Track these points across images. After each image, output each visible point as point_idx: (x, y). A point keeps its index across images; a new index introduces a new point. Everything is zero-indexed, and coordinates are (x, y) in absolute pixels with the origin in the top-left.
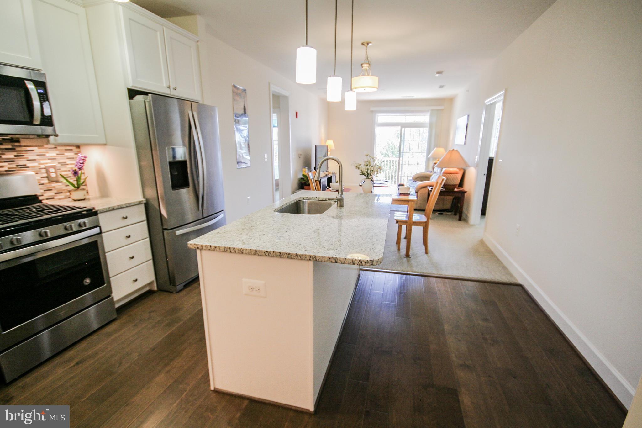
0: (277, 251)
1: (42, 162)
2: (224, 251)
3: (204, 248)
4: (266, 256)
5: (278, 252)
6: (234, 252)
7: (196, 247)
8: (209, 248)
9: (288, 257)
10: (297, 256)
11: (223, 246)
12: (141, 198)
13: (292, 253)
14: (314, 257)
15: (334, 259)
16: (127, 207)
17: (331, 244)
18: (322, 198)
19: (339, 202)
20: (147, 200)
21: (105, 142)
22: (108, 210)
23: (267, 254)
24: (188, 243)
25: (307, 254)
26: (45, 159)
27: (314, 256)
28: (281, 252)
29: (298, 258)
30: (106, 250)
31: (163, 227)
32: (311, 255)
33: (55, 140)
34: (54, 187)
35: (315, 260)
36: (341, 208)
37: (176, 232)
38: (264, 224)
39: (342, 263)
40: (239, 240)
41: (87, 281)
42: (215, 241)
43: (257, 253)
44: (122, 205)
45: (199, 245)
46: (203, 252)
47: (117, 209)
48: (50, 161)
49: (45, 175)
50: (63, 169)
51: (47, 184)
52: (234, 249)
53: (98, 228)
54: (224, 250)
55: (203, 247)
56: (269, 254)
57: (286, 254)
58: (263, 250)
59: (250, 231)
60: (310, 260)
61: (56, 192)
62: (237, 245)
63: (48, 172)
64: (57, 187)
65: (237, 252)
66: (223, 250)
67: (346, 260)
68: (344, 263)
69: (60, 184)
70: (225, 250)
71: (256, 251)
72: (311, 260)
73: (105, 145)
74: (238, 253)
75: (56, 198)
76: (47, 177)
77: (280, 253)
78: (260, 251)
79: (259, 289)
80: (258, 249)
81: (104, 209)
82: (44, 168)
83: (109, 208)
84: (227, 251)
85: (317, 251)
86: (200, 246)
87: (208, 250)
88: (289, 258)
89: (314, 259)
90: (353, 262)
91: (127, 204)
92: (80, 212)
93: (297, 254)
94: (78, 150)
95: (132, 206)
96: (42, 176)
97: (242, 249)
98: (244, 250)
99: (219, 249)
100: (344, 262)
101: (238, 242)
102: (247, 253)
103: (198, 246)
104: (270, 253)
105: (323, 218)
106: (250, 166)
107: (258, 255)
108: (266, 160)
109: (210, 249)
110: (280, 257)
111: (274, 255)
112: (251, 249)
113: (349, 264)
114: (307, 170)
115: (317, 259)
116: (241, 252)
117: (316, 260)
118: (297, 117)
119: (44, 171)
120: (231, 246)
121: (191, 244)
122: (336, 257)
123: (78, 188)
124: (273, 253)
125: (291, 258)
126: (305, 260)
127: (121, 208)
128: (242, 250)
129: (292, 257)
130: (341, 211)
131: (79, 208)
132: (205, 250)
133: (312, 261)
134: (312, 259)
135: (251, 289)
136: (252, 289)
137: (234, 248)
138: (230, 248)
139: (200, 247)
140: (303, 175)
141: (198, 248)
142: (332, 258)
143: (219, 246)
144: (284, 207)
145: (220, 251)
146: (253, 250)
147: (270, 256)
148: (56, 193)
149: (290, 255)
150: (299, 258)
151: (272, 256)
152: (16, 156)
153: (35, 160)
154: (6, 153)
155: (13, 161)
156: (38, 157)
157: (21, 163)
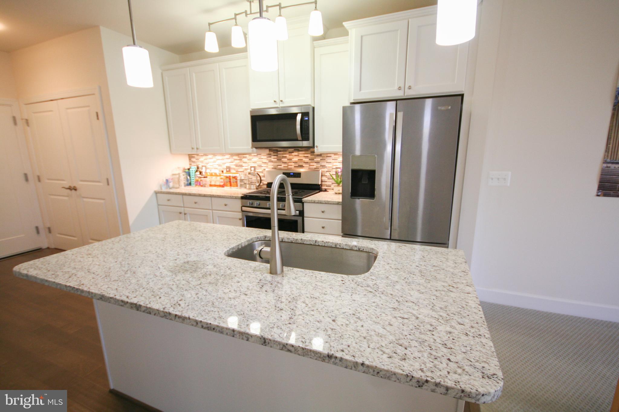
1: (335, 164)
16: (326, 203)
26: (337, 163)
33: (317, 150)
44: (322, 201)
81: (308, 200)
83: (311, 200)
91: (326, 201)
123: (339, 184)
127: (321, 203)
152: (321, 160)
153: (331, 163)
154: (317, 158)
155: (319, 163)
156: (333, 161)
157: (323, 164)
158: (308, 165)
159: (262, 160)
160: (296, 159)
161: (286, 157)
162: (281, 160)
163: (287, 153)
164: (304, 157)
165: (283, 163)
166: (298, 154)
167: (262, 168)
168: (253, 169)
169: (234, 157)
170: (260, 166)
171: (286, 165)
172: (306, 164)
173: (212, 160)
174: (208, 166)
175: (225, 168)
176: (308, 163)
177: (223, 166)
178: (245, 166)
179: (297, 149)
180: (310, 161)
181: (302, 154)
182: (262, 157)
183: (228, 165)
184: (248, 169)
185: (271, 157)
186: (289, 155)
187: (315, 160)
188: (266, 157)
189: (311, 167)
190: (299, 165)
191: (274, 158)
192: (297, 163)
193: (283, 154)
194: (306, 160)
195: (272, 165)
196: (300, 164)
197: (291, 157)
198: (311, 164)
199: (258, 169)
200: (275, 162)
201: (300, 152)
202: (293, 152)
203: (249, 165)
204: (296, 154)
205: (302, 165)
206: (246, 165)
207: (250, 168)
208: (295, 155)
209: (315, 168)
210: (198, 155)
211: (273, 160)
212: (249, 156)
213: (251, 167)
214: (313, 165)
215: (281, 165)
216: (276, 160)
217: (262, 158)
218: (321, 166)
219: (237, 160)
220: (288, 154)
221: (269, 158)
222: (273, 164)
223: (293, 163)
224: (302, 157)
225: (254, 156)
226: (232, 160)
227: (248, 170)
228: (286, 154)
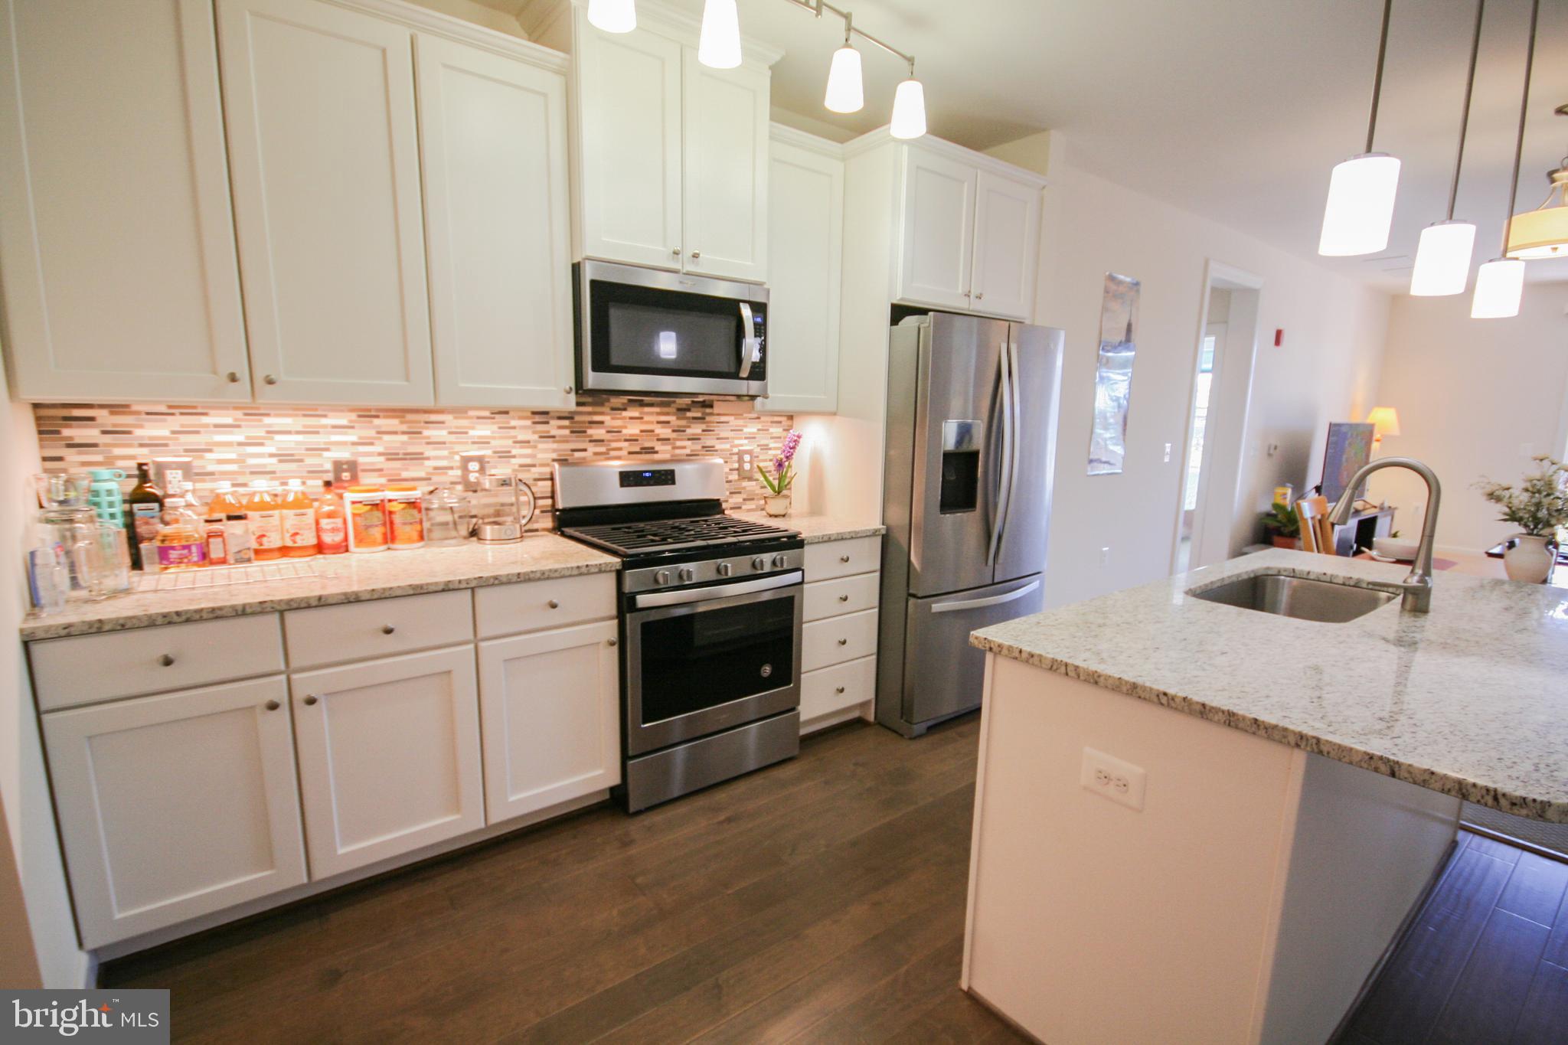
0: (1196, 698)
1: (737, 442)
2: (1051, 669)
3: (1005, 651)
4: (1162, 704)
5: (1197, 703)
6: (1076, 677)
7: (987, 646)
8: (1017, 654)
9: (1225, 722)
10: (1255, 726)
11: (1050, 656)
12: (876, 524)
13: (1241, 712)
14: (1314, 741)
15: (1385, 763)
16: (852, 538)
17: (1376, 716)
18: (1344, 578)
19: (1410, 598)
20: (888, 529)
21: (834, 409)
22: (821, 540)
23: (1164, 700)
24: (972, 633)
25: (1291, 727)
26: (741, 438)
27: (1314, 737)
28: (1207, 702)
29: (1260, 732)
30: (804, 620)
31: (908, 590)
32: (1304, 732)
33: (763, 404)
34: (744, 488)
35: (1316, 750)
36: (1415, 616)
37: (933, 605)
38: (1158, 622)
39: (1415, 783)
40: (1090, 649)
41: (767, 670)
42: (1030, 642)
43: (1137, 693)
44: (844, 533)
45: (994, 642)
46: (1000, 660)
47: (835, 540)
48: (746, 441)
49: (736, 465)
50: (761, 457)
51: (735, 481)
52: (1076, 670)
53: (800, 573)
54: (1052, 666)
55: (1002, 648)
56: (1171, 702)
57: (1220, 714)
58: (1155, 687)
59: (1117, 633)
60: (1297, 745)
61: (745, 496)
62: (1085, 660)
63: (741, 460)
64: (748, 489)
65: (1082, 678)
66: (1050, 666)
67: (1434, 777)
68: (1424, 783)
69: (754, 483)
70: (1055, 667)
71: (1134, 686)
72: (1302, 747)
73: (835, 414)
74: (1085, 680)
75: (744, 507)
76: (738, 469)
77: (1204, 705)
78: (1144, 688)
79: (1125, 785)
80: (1139, 681)
81: (815, 537)
82: (737, 454)
83: (823, 537)
84: (1057, 669)
85: (1326, 726)
86: (997, 645)
87: (1014, 658)
88: (1229, 725)
89: (1315, 746)
90: (1460, 789)
91: (852, 532)
92: (778, 539)
93: (1256, 720)
94: (789, 423)
95: (861, 537)
96: (731, 467)
97: (1096, 672)
98: (1102, 679)
99: (1040, 661)
100: (1424, 781)
101: (1087, 655)
102: (1110, 686)
103: (992, 646)
104: (1173, 699)
105: (1349, 636)
106: (1120, 471)
107: (1140, 697)
108: (1167, 459)
109: (1018, 656)
110: (1202, 717)
111: (1183, 708)
112: (1120, 678)
113: (1443, 791)
114: (1289, 491)
115: (1325, 749)
116: (1094, 679)
117: (1321, 752)
118: (1278, 342)
119: (736, 458)
120: (1069, 661)
121: (976, 638)
122: (1396, 759)
123: (779, 493)
124: (1183, 703)
125: (1237, 727)
126: (1281, 742)
127: (842, 539)
128: (1096, 675)
129: (1241, 725)
130: (1417, 624)
131: (777, 530)
132: (1006, 656)
133: (1304, 749)
134: (1307, 745)
135: (1103, 778)
136: (1106, 780)
137: (1076, 668)
138: (1066, 665)
139: (995, 649)
140: (1276, 506)
141: (991, 649)
142: (1381, 758)
143: (1040, 656)
144: (1215, 586)
145: (1041, 667)
146: (1127, 682)
147: (1172, 707)
148: (744, 500)
149: (1236, 717)
150: (1262, 732)
151: (1176, 709)
152: (703, 431)
153: (728, 438)
154: (692, 425)
155: (699, 439)
156: (732, 434)
157: (709, 443)
158: (669, 448)
159: (513, 432)
160: (633, 430)
161: (602, 423)
162: (585, 432)
163: (606, 409)
164: (658, 422)
165: (591, 441)
166: (641, 413)
167: (513, 461)
168: (474, 466)
169: (376, 421)
170: (505, 455)
171: (603, 449)
172: (662, 445)
173: (238, 437)
174: (209, 462)
175: (329, 466)
176: (668, 439)
177: (309, 461)
178: (437, 458)
179: (639, 398)
180: (674, 435)
181: (651, 414)
182: (513, 423)
183: (344, 455)
184: (451, 468)
185: (547, 423)
186: (613, 419)
187: (689, 431)
188: (528, 423)
189: (678, 452)
190: (642, 449)
191: (560, 427)
192: (637, 440)
193: (590, 413)
194: (664, 432)
195: (554, 451)
196: (647, 444)
197: (618, 423)
198: (679, 443)
199: (495, 467)
200: (564, 440)
201: (647, 409)
202: (625, 409)
203: (457, 453)
204: (636, 414)
205: (653, 448)
206: (445, 453)
207: (458, 464)
208: (631, 418)
209: (687, 455)
210: (115, 409)
211: (553, 432)
212: (455, 418)
213: (466, 460)
214: (684, 447)
215: (585, 450)
216: (567, 432)
217: (514, 428)
218: (703, 447)
219: (395, 433)
220: (607, 414)
221: (541, 428)
222: (555, 446)
223: (626, 440)
224: (652, 423)
225: (479, 418)
226: (372, 433)
227: (450, 472)
228: (602, 413)
